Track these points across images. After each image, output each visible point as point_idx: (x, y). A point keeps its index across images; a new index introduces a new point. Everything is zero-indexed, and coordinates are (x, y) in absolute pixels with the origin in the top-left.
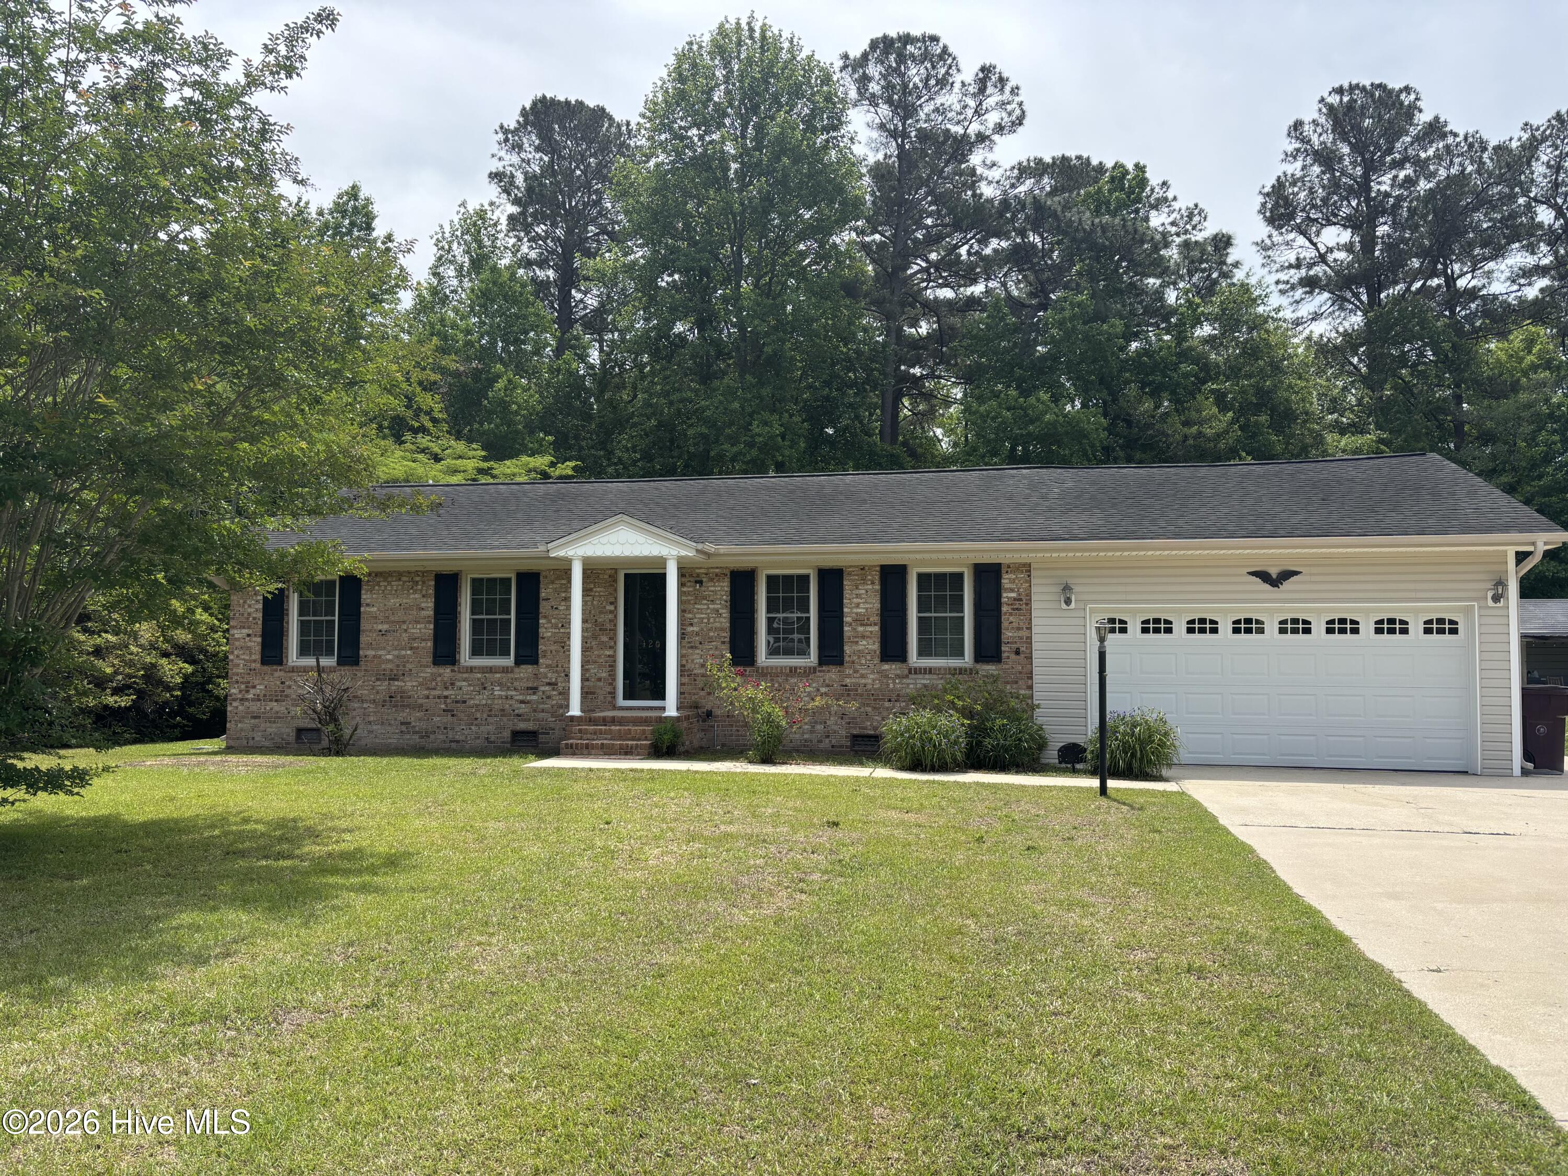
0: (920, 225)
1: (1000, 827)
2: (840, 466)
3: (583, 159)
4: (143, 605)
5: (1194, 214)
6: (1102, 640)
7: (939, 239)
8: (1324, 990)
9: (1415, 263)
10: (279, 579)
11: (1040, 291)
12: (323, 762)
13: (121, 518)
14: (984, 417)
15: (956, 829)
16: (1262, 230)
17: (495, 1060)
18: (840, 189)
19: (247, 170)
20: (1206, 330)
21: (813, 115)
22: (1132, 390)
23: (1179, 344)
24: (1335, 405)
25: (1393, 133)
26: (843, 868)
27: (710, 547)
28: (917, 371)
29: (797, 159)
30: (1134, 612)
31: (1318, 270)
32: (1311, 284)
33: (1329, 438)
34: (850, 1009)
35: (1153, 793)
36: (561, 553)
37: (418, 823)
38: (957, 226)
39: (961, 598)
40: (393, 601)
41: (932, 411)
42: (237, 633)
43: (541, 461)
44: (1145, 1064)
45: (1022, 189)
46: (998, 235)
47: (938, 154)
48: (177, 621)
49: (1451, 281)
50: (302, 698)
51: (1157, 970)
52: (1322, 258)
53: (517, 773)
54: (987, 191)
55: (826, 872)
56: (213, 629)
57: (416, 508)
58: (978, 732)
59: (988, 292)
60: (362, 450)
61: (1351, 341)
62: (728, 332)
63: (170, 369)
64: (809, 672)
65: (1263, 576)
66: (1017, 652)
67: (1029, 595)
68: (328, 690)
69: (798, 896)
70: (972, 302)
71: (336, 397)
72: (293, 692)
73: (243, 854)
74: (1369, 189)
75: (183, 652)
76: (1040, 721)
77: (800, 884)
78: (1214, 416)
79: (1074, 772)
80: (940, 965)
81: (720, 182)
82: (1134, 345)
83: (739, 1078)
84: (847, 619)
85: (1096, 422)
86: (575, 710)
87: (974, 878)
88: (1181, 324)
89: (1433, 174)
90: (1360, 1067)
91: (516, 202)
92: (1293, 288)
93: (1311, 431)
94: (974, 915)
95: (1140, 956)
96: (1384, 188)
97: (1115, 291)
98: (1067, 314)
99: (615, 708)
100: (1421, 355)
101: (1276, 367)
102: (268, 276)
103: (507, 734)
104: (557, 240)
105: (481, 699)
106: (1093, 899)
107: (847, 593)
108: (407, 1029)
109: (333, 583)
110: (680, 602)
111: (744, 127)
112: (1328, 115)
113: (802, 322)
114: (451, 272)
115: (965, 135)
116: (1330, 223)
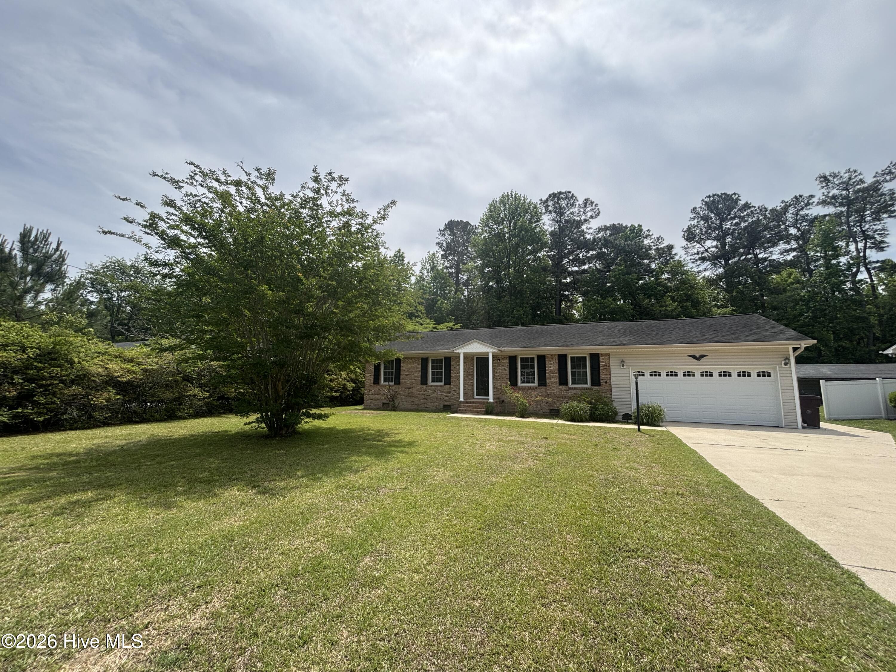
0: (566, 249)
1: (603, 441)
2: (543, 323)
3: (463, 237)
4: (343, 367)
5: (659, 239)
6: (636, 378)
7: (573, 252)
8: (732, 504)
9: (742, 250)
10: (379, 359)
11: (607, 267)
12: (390, 413)
13: (338, 344)
14: (590, 307)
15: (588, 441)
16: (684, 243)
17: (442, 509)
18: (540, 239)
19: (372, 246)
20: (666, 276)
21: (531, 219)
22: (641, 296)
23: (657, 281)
24: (715, 299)
25: (730, 209)
26: (550, 453)
27: (502, 349)
28: (567, 293)
29: (527, 231)
30: (647, 369)
31: (705, 254)
32: (703, 259)
33: (714, 310)
34: (556, 501)
35: (657, 431)
36: (457, 351)
37: (417, 432)
38: (578, 248)
39: (586, 365)
40: (410, 366)
41: (572, 305)
42: (367, 375)
43: (451, 324)
44: (664, 527)
45: (600, 235)
46: (592, 250)
47: (572, 227)
48: (351, 372)
49: (756, 255)
50: (384, 394)
51: (666, 493)
52: (707, 251)
53: (445, 418)
54: (588, 236)
55: (544, 454)
56: (361, 374)
57: (417, 338)
58: (593, 409)
59: (590, 267)
60: (402, 322)
61: (719, 278)
62: (506, 284)
63: (352, 301)
64: (535, 389)
65: (694, 357)
66: (606, 383)
67: (609, 363)
68: (391, 392)
69: (536, 461)
70: (584, 271)
71: (396, 308)
72: (382, 392)
73: (368, 440)
74: (722, 227)
75: (352, 381)
76: (615, 405)
77: (536, 457)
78: (671, 304)
79: (628, 423)
80: (585, 487)
81: (503, 240)
82: (641, 282)
83: (520, 521)
84: (547, 371)
85: (628, 307)
86: (462, 399)
87: (595, 458)
88: (657, 274)
89: (747, 221)
90: (751, 535)
91: (444, 250)
92: (696, 261)
93: (707, 308)
94: (597, 471)
95: (658, 488)
96: (727, 227)
97: (633, 265)
98: (617, 273)
99: (473, 398)
100: (746, 281)
101: (692, 287)
102: (377, 275)
103: (442, 406)
104: (455, 260)
105: (434, 395)
106: (639, 467)
107: (547, 363)
108: (416, 497)
109: (393, 361)
110: (493, 366)
111: (510, 223)
112: (705, 205)
113: (529, 280)
114: (425, 271)
115: (580, 220)
116: (708, 239)
